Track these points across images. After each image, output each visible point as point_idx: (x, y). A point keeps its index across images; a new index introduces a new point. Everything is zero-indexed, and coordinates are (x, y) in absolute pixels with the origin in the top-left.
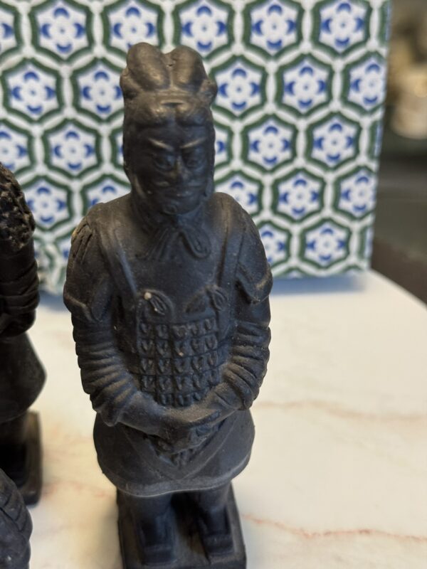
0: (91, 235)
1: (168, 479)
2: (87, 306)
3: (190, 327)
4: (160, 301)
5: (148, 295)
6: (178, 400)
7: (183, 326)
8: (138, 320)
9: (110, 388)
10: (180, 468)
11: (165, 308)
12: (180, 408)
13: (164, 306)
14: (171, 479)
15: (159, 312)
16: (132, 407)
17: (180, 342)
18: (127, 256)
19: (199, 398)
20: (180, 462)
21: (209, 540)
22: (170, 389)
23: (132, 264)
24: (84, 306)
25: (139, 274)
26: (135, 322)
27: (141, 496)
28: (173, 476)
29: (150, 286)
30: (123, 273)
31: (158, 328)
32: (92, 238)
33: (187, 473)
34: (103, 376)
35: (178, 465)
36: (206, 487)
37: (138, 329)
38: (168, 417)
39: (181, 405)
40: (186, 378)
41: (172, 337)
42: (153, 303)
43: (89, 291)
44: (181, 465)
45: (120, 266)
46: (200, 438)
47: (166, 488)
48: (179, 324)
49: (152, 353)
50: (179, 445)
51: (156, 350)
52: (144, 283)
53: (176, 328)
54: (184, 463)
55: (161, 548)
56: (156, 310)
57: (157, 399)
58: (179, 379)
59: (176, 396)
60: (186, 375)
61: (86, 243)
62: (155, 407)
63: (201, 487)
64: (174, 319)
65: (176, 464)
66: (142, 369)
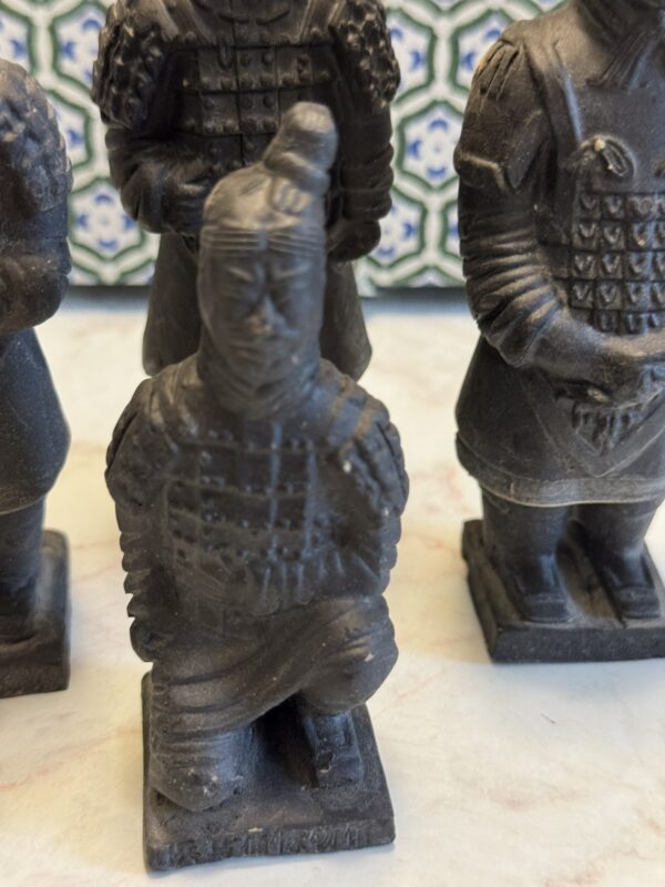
0: (516, 54)
1: (581, 473)
2: (500, 167)
3: (657, 202)
4: (618, 154)
5: (601, 143)
6: (626, 322)
7: (648, 199)
8: (579, 187)
9: (523, 298)
10: (602, 454)
11: (625, 166)
12: (628, 336)
13: (623, 161)
14: (586, 475)
15: (615, 171)
16: (554, 329)
17: (641, 224)
18: (574, 81)
19: (657, 322)
20: (605, 443)
21: (623, 595)
22: (618, 302)
23: (580, 94)
24: (495, 166)
25: (588, 110)
26: (573, 190)
27: (533, 505)
28: (590, 469)
29: (603, 129)
30: (566, 107)
31: (609, 200)
32: (519, 57)
33: (612, 465)
34: (513, 280)
35: (601, 448)
36: (633, 496)
37: (576, 202)
38: (608, 349)
39: (630, 332)
40: (643, 286)
41: (631, 214)
42: (607, 157)
43: (506, 142)
44: (605, 448)
45: (562, 94)
46: (656, 385)
47: (572, 493)
48: (642, 194)
49: (594, 244)
50: (623, 393)
51: (603, 236)
52: (593, 127)
53: (637, 200)
54: (611, 445)
55: (550, 599)
56: (611, 167)
57: (593, 320)
58: (632, 287)
59: (623, 316)
60: (644, 280)
61: (508, 67)
62: (590, 334)
63: (626, 496)
64: (636, 186)
65: (597, 446)
66: (577, 268)
